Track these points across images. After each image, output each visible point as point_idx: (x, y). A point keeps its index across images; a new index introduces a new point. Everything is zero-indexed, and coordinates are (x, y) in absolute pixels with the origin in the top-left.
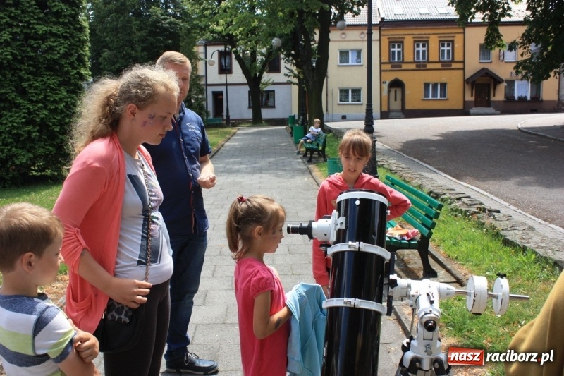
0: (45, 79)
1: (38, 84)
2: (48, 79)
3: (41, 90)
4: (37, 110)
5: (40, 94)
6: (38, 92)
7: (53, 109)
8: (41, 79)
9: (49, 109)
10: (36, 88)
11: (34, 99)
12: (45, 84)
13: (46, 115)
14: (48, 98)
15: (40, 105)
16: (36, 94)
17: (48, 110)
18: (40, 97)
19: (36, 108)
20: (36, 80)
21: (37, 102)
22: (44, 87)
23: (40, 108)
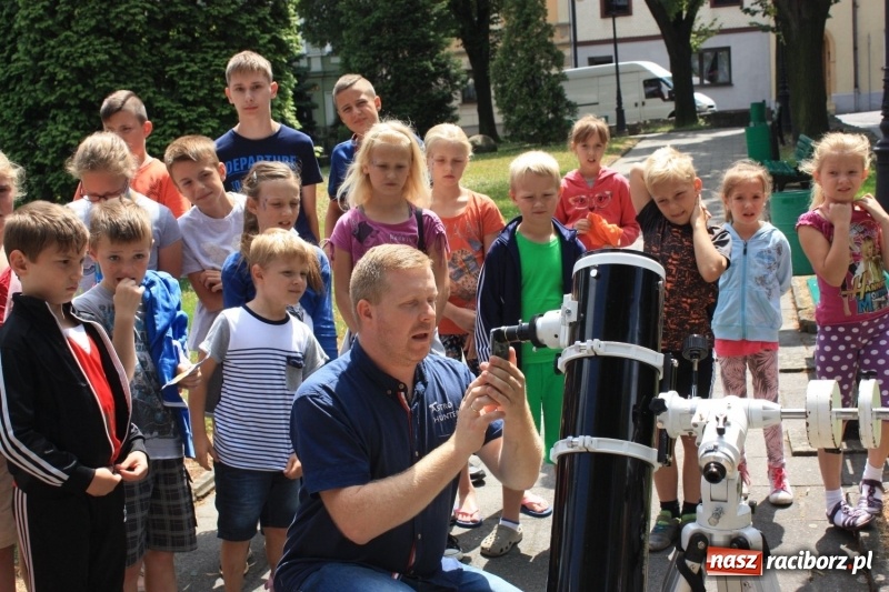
0: (209, 57)
1: (196, 68)
2: (215, 56)
3: (202, 80)
4: (197, 120)
5: (202, 87)
6: (198, 84)
7: (227, 116)
8: (200, 56)
9: (220, 117)
10: (192, 76)
11: (190, 98)
12: (210, 65)
13: (212, 127)
14: (217, 95)
15: (202, 109)
16: (193, 87)
17: (217, 118)
18: (201, 94)
19: (195, 116)
20: (193, 60)
21: (195, 103)
22: (208, 73)
23: (202, 116)
